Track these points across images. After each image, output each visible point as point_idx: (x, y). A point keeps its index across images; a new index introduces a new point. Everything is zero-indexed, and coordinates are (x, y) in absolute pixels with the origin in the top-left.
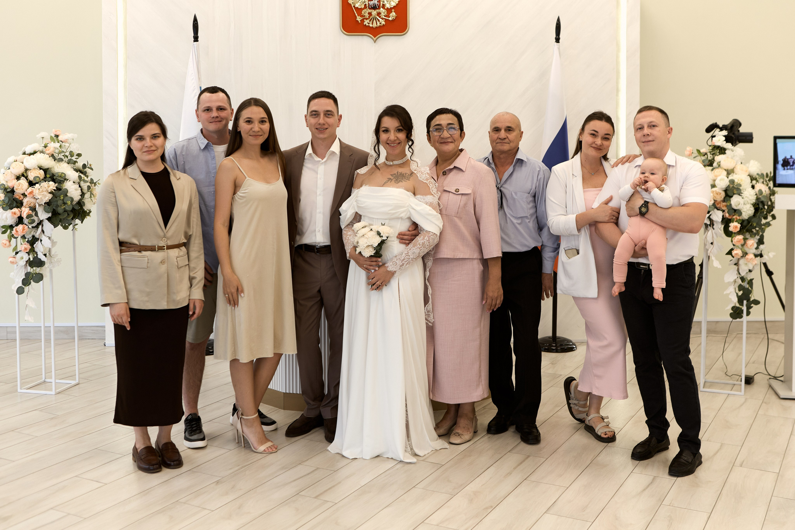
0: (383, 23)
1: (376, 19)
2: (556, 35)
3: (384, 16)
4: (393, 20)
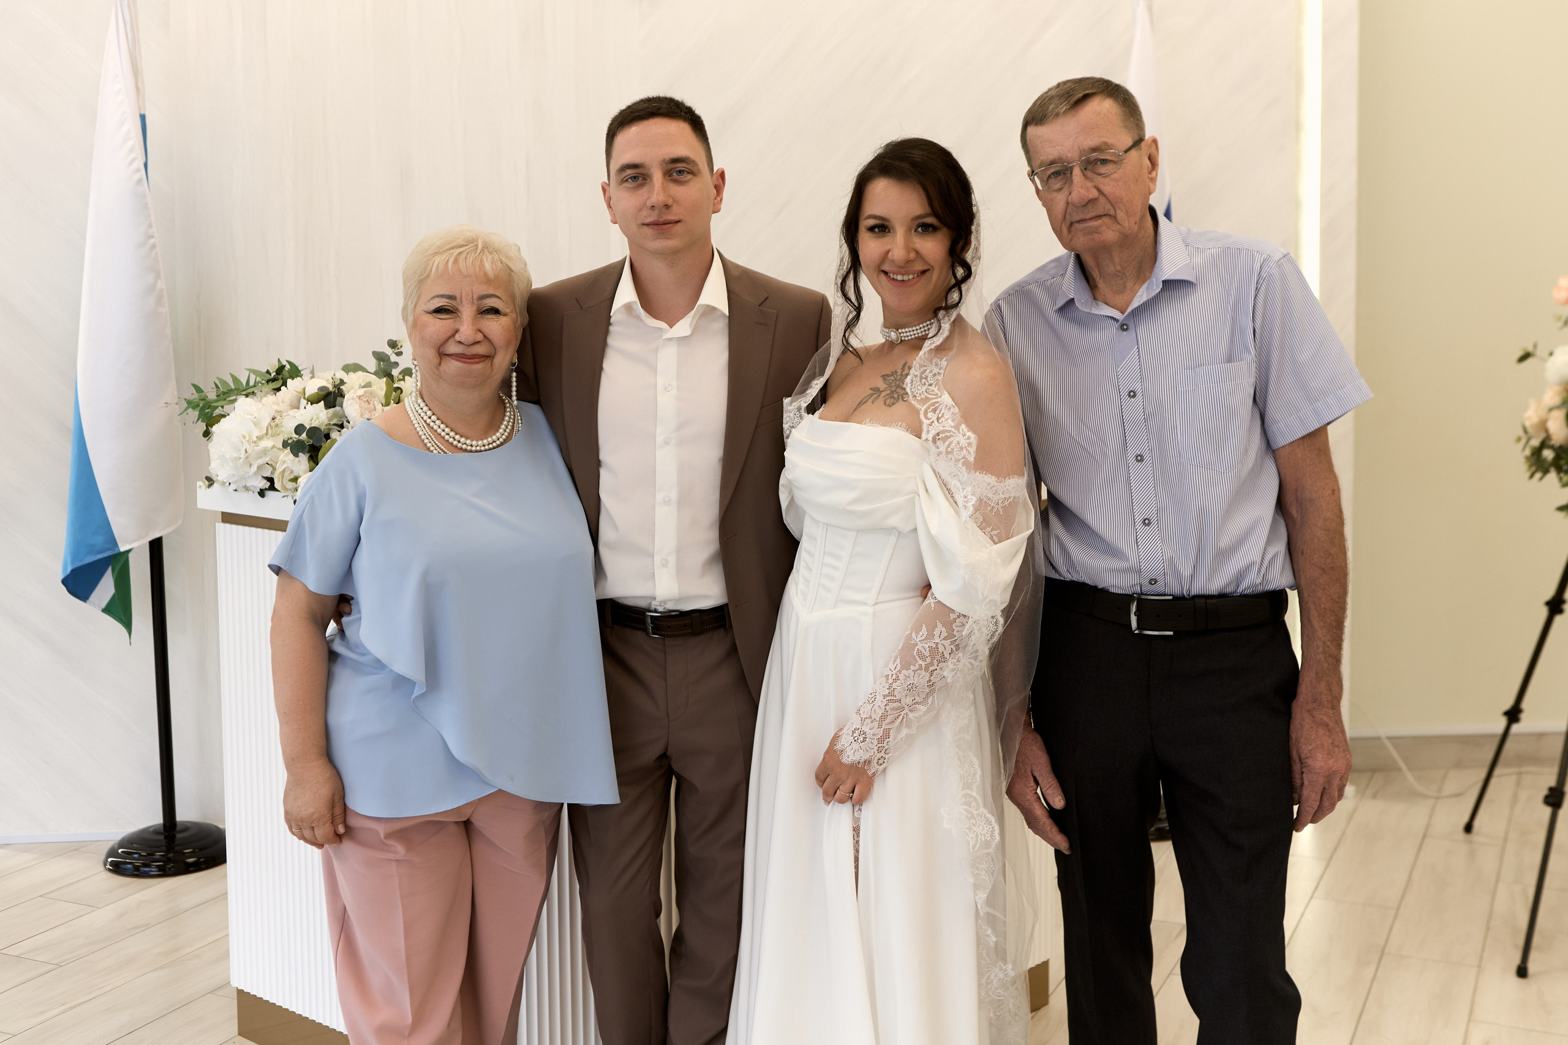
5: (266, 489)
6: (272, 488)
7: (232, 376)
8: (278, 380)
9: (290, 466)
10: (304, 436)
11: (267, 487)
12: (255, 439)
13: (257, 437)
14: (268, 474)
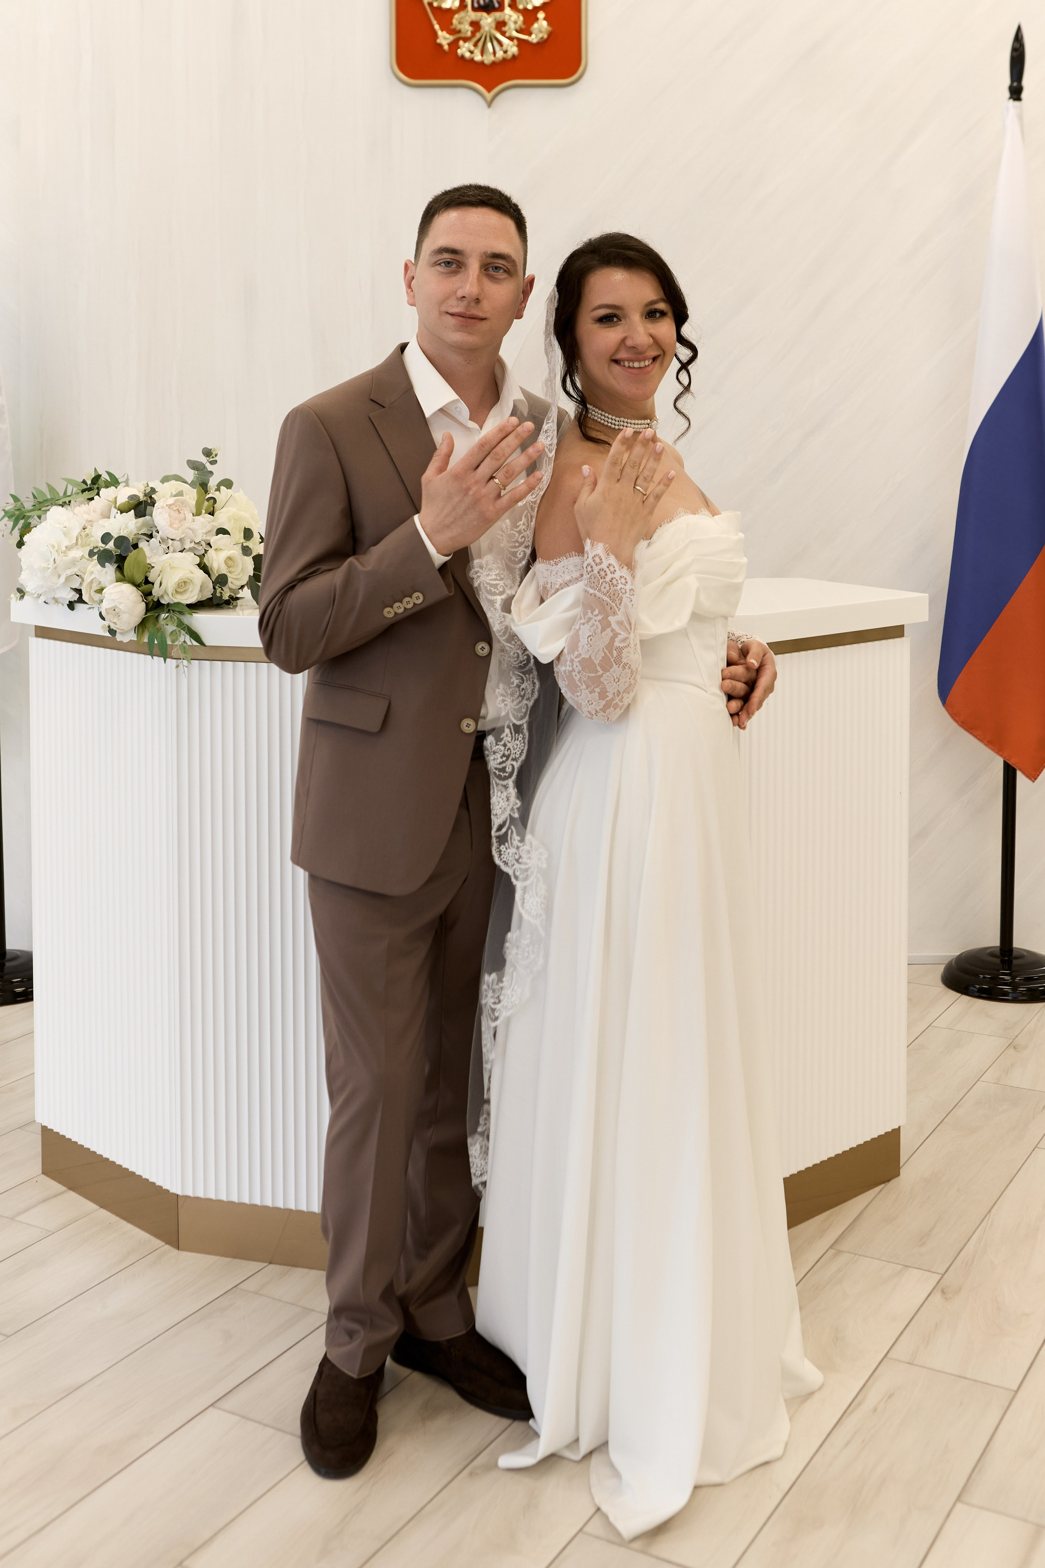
0: (514, 50)
1: (493, 38)
2: (1013, 79)
3: (517, 31)
4: (542, 43)
5: (75, 602)
6: (81, 600)
7: (48, 485)
8: (93, 489)
9: (98, 577)
10: (111, 545)
11: (76, 600)
12: (64, 549)
13: (66, 547)
14: (77, 586)
